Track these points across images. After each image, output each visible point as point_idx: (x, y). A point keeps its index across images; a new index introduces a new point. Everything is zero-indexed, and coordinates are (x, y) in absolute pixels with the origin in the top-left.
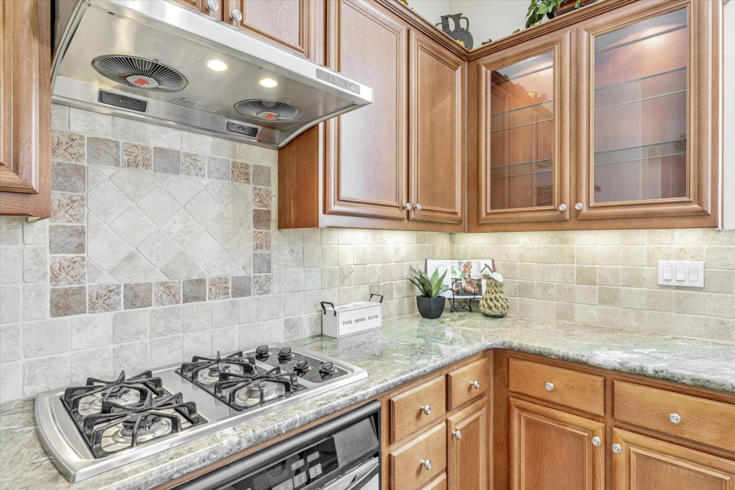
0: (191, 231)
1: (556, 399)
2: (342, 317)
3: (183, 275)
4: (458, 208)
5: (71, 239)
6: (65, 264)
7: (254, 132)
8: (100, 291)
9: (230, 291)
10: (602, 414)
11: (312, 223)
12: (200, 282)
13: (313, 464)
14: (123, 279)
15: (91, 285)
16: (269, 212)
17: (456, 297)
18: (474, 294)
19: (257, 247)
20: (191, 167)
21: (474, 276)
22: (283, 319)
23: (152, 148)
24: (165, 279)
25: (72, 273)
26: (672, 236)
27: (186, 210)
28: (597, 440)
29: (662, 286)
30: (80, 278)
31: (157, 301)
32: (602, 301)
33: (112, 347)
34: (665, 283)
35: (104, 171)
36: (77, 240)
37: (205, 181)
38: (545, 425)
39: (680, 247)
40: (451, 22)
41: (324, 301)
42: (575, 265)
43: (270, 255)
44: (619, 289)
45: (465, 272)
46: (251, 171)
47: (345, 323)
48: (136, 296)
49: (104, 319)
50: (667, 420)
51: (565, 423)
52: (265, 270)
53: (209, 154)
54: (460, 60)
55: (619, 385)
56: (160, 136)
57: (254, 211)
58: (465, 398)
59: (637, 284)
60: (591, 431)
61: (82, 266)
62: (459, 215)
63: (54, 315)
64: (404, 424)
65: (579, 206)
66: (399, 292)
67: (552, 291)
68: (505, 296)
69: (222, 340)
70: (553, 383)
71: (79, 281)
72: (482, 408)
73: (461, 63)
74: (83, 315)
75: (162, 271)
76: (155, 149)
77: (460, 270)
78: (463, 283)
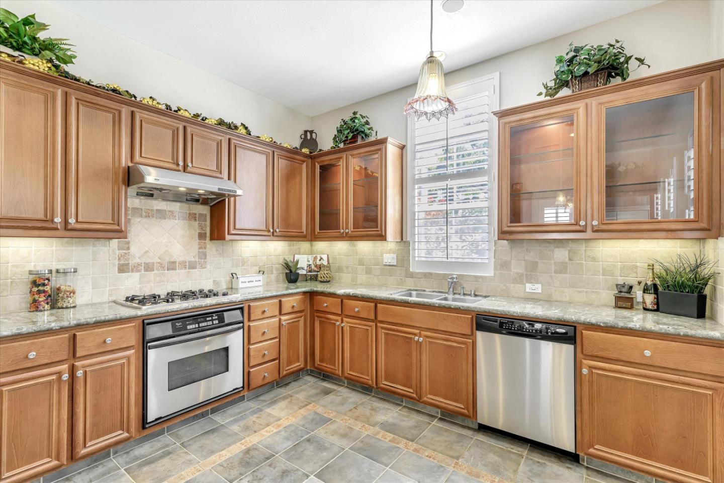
0: (170, 242)
1: (328, 310)
2: (241, 280)
3: (167, 259)
4: (304, 229)
5: (125, 245)
6: (123, 254)
7: (197, 201)
8: (135, 265)
9: (187, 267)
10: (341, 313)
11: (223, 238)
12: (174, 262)
13: (215, 320)
14: (144, 260)
15: (132, 262)
16: (206, 233)
17: (308, 273)
18: (318, 272)
19: (200, 248)
20: (171, 216)
21: (318, 263)
22: (212, 280)
24: (159, 261)
25: (125, 258)
27: (169, 233)
28: (339, 323)
30: (128, 259)
31: (156, 269)
32: (367, 273)
33: (139, 286)
34: (385, 264)
35: (137, 220)
36: (127, 246)
37: (177, 221)
38: (325, 322)
39: (390, 248)
40: (309, 134)
41: (233, 272)
42: (358, 257)
43: (206, 252)
44: (372, 267)
45: (314, 261)
46: (197, 216)
47: (242, 282)
48: (148, 267)
49: (136, 275)
50: (354, 311)
51: (331, 319)
52: (204, 258)
53: (179, 210)
54: (306, 159)
55: (345, 301)
56: (158, 204)
57: (199, 233)
58: (290, 310)
59: (377, 265)
60: (337, 321)
61: (129, 255)
62: (305, 233)
63: (119, 273)
64: (255, 314)
65: (347, 231)
66: (277, 271)
67: (350, 269)
68: (330, 273)
69: (183, 288)
70: (326, 303)
71: (128, 261)
72: (301, 317)
73: (306, 161)
74: (128, 273)
75: (158, 258)
76: (156, 210)
77: (311, 260)
78: (313, 267)
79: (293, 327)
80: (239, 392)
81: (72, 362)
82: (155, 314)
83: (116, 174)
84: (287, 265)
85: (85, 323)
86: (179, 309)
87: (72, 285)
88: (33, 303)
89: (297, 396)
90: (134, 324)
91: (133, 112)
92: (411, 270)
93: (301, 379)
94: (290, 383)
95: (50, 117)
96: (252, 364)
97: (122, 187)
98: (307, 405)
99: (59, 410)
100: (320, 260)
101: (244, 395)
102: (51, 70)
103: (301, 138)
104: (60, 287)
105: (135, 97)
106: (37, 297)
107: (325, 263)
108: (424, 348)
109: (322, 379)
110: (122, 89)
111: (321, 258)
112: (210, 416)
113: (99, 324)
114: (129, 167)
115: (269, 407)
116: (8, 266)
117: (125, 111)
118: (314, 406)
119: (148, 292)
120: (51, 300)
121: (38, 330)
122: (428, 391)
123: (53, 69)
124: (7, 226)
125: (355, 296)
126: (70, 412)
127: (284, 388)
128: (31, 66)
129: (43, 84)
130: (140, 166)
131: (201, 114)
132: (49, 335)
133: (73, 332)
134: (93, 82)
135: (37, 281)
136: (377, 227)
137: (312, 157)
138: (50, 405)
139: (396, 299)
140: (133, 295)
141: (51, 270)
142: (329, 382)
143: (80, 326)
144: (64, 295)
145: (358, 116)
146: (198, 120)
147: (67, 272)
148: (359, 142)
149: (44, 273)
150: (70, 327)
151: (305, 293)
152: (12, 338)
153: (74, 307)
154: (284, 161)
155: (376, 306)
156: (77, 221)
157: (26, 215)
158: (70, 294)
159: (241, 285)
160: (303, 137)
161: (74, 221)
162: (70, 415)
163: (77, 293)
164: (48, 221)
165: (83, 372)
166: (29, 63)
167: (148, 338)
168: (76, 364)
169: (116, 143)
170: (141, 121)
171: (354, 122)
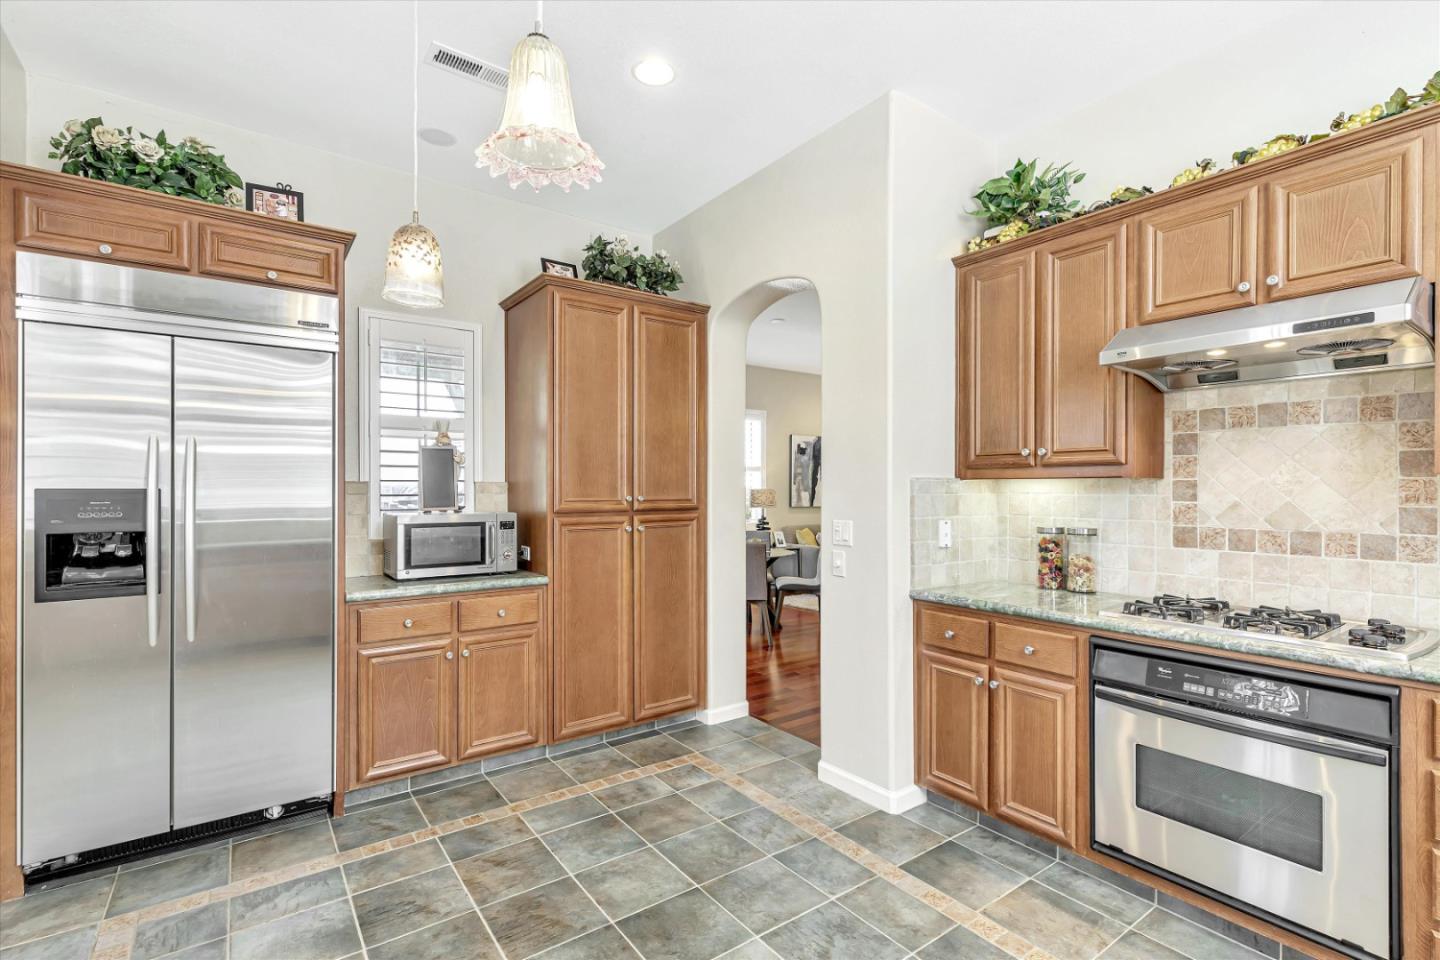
0: (1301, 482)
3: (1291, 525)
5: (1188, 490)
6: (1183, 508)
7: (1380, 360)
8: (1209, 532)
9: (1359, 550)
12: (1314, 535)
14: (1228, 525)
15: (1202, 526)
16: (1432, 455)
19: (1407, 500)
20: (1302, 415)
23: (1256, 406)
24: (1269, 528)
25: (1188, 516)
27: (1295, 460)
30: (1193, 520)
31: (1261, 547)
33: (1218, 579)
35: (1212, 435)
36: (1191, 492)
37: (1322, 427)
43: (1434, 510)
46: (1396, 403)
48: (1240, 540)
49: (1212, 555)
52: (1424, 530)
53: (1326, 397)
56: (1264, 393)
57: (1401, 453)
61: (1195, 511)
63: (1176, 545)
71: (1192, 523)
74: (1195, 549)
75: (1266, 521)
76: (1259, 406)
81: (991, 665)
85: (1002, 611)
87: (1093, 559)
99: (979, 726)
104: (1070, 558)
105: (1149, 192)
121: (956, 603)
133: (994, 620)
141: (1063, 530)
149: (1054, 532)
156: (1052, 451)
161: (1046, 451)
165: (1001, 686)
167: (1096, 673)
170: (1156, 231)
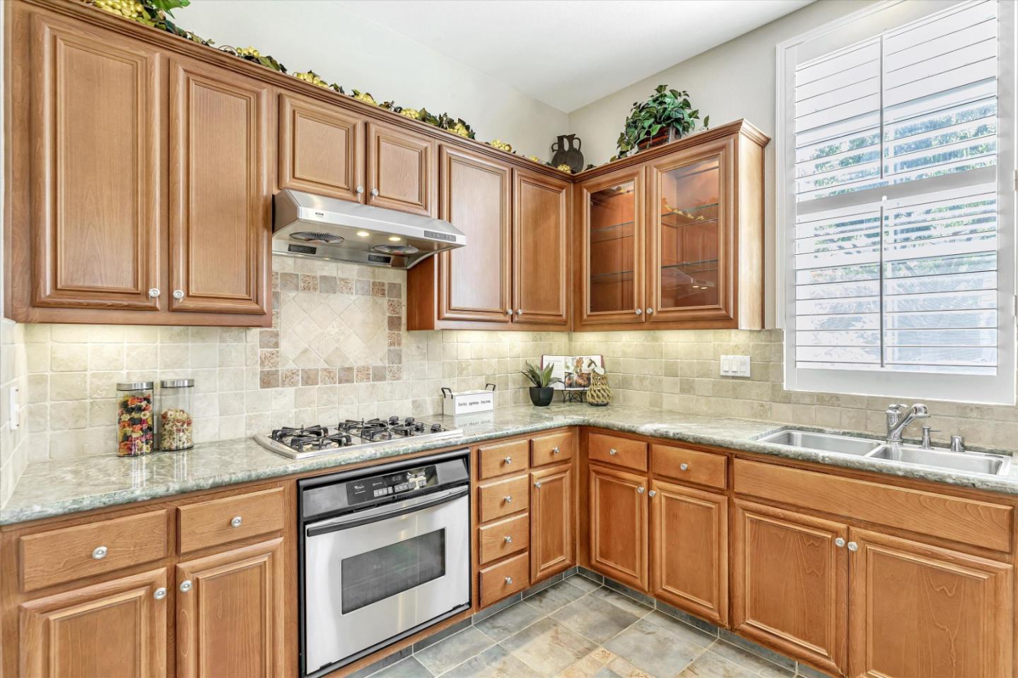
0: (344, 333)
1: (617, 461)
2: (458, 400)
3: (338, 364)
4: (563, 310)
5: (271, 339)
6: (268, 355)
7: (387, 260)
8: (288, 373)
10: (646, 470)
11: (429, 327)
12: (350, 369)
14: (301, 365)
15: (282, 369)
16: (400, 318)
17: (567, 389)
18: (584, 386)
19: (391, 344)
20: (344, 288)
21: (586, 370)
22: (411, 400)
23: (318, 276)
24: (326, 366)
25: (272, 361)
26: (730, 335)
27: (341, 318)
28: (642, 489)
29: (723, 377)
30: (277, 364)
31: (322, 381)
32: (683, 391)
33: (294, 410)
34: (725, 374)
35: (290, 294)
36: (274, 340)
37: (353, 297)
38: (613, 483)
39: (735, 344)
40: (566, 142)
41: (443, 386)
42: (663, 360)
43: (400, 350)
44: (694, 380)
45: (577, 367)
46: (386, 287)
47: (460, 405)
48: (309, 377)
49: (290, 391)
50: (678, 468)
51: (624, 480)
52: (397, 361)
53: (356, 278)
54: (564, 183)
55: (655, 447)
56: (324, 268)
57: (389, 317)
58: (548, 459)
59: (706, 375)
60: (639, 484)
61: (277, 357)
62: (564, 316)
63: (262, 387)
64: (490, 467)
65: (649, 311)
66: (514, 383)
67: (647, 383)
68: (608, 388)
69: (366, 412)
70: (615, 449)
71: (275, 366)
72: (566, 471)
73: (566, 186)
74: (277, 388)
75: (325, 361)
76: (321, 277)
77: (572, 365)
78: (575, 377)
79: (553, 489)
80: (462, 612)
81: (174, 563)
82: (318, 469)
83: (252, 209)
84: (532, 375)
85: (195, 488)
86: (358, 460)
87: (186, 410)
88: (122, 442)
89: (565, 624)
90: (282, 489)
91: (280, 97)
92: (785, 389)
93: (564, 585)
94: (546, 591)
95: (142, 104)
96: (484, 560)
97: (263, 232)
98: (589, 650)
99: (152, 655)
100: (589, 366)
101: (471, 618)
102: (142, 17)
103: (553, 151)
104: (166, 413)
105: (284, 70)
106: (129, 430)
107: (600, 371)
108: (858, 564)
109: (604, 588)
110: (262, 54)
111: (592, 362)
112: (413, 655)
113: (219, 489)
114: (273, 196)
115: (517, 647)
116: (86, 375)
117: (267, 95)
118: (605, 656)
119: (309, 422)
120: (153, 435)
121: (112, 502)
122: (870, 661)
123: (146, 14)
124: (70, 304)
125: (680, 440)
126: (172, 656)
127: (538, 603)
128: (110, 10)
129: (130, 43)
130: (292, 192)
131: (393, 102)
132: (132, 511)
133: (175, 505)
134: (213, 43)
135: (129, 402)
136: (717, 302)
137: (575, 180)
138: (136, 647)
139: (782, 452)
140: (284, 428)
141: (152, 383)
142: (621, 597)
143: (187, 495)
144: (172, 427)
145: (667, 92)
146: (389, 114)
147: (178, 387)
148: (672, 140)
149: (140, 388)
150: (168, 496)
151: (571, 427)
152: (65, 518)
153: (190, 448)
154: (530, 187)
155: (729, 463)
156: (188, 295)
157: (102, 282)
158: (182, 426)
159: (459, 410)
160: (556, 147)
161: (183, 294)
162: (172, 663)
163: (193, 424)
164: (139, 294)
165: (193, 583)
166: (107, 4)
167: (306, 514)
168: (181, 566)
169: (253, 154)
170: (294, 112)
171: (662, 103)
